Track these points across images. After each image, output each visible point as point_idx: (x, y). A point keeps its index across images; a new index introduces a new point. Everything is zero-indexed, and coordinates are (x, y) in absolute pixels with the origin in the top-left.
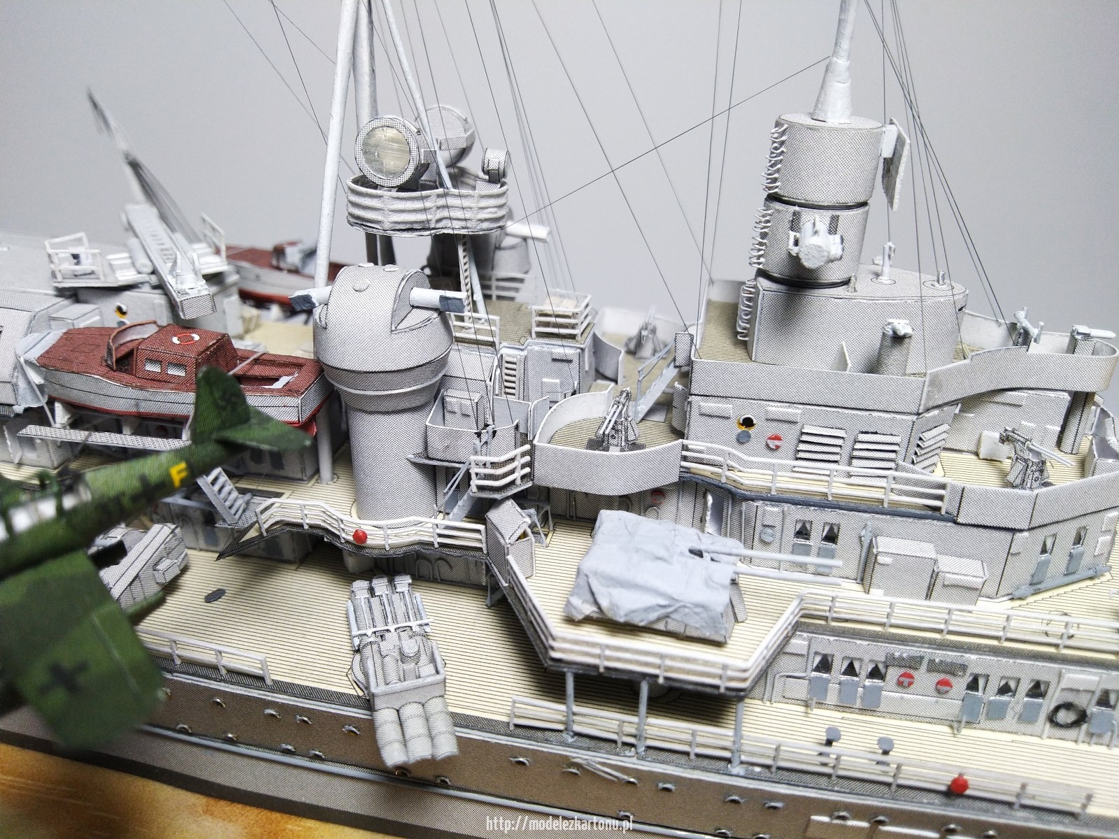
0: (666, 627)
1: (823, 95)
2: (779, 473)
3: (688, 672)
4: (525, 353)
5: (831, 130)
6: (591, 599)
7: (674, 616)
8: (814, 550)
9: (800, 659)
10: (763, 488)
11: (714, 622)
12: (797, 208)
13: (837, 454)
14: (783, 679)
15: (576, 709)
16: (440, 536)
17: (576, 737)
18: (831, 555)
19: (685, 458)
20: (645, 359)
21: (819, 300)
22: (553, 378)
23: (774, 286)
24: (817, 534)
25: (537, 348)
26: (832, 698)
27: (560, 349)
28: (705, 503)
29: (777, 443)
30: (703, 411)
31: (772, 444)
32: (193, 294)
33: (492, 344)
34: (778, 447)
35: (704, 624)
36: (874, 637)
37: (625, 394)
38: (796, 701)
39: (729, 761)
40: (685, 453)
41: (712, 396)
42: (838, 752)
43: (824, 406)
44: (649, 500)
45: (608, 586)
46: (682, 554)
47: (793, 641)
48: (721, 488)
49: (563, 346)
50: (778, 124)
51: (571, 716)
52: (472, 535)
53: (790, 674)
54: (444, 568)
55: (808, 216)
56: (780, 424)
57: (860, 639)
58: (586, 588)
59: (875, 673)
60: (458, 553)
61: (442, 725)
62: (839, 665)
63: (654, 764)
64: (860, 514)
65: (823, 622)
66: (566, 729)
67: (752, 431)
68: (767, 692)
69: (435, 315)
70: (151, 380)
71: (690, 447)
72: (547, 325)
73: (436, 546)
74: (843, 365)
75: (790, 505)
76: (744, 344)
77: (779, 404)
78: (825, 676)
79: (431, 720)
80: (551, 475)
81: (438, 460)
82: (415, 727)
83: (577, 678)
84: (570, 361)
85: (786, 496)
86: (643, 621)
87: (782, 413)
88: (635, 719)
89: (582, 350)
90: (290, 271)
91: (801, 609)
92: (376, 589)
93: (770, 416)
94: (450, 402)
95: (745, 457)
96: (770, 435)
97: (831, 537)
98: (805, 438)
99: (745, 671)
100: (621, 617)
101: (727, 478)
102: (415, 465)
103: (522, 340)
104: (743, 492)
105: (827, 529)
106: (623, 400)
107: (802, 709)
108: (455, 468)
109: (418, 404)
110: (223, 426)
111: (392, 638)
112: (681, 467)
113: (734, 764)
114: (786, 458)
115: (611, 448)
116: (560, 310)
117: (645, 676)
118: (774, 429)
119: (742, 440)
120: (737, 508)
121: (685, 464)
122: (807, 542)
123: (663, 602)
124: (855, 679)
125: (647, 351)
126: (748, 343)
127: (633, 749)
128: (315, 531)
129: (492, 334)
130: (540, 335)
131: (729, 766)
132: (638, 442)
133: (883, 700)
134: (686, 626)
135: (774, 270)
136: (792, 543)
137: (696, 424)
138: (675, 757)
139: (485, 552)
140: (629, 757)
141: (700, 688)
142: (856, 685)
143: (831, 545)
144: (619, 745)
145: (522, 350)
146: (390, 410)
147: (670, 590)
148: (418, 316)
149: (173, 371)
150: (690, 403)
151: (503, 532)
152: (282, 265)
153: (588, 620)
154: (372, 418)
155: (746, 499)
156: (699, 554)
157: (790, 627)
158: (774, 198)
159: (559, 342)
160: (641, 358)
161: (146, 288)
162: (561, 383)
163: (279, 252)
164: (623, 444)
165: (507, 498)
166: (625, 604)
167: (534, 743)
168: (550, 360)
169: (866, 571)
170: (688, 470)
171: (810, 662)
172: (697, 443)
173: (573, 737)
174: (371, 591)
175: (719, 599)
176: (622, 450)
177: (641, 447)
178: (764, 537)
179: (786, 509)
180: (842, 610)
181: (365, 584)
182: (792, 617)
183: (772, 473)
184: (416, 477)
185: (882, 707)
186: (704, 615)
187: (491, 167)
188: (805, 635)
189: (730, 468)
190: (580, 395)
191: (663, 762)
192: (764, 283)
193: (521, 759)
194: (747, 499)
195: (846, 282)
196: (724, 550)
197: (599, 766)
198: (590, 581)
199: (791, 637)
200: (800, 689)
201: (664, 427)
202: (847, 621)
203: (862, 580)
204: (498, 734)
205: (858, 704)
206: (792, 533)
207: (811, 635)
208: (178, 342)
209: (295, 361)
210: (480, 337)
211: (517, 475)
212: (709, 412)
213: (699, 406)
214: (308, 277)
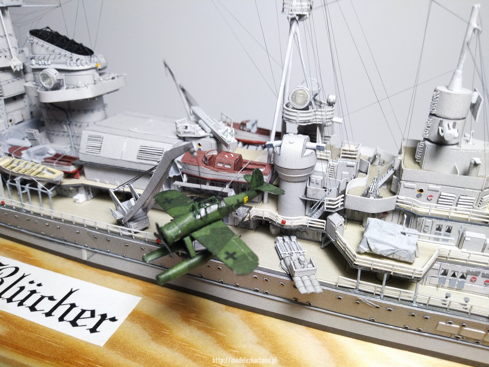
0: (393, 257)
1: (452, 82)
2: (432, 208)
3: (402, 271)
4: (337, 163)
5: (455, 94)
6: (367, 246)
7: (397, 253)
8: (443, 235)
9: (437, 271)
10: (426, 213)
11: (410, 256)
12: (441, 119)
13: (452, 202)
14: (430, 277)
15: (361, 282)
16: (310, 223)
17: (359, 291)
18: (449, 236)
19: (397, 202)
20: (376, 165)
21: (447, 150)
22: (346, 172)
23: (432, 144)
24: (444, 229)
25: (341, 162)
26: (447, 285)
27: (350, 162)
28: (403, 217)
29: (431, 198)
30: (405, 186)
31: (429, 198)
32: (232, 141)
33: (327, 160)
34: (431, 199)
35: (407, 257)
36: (463, 264)
37: (376, 179)
38: (433, 285)
39: (412, 302)
40: (398, 200)
41: (409, 181)
42: (450, 300)
43: (449, 186)
44: (382, 215)
45: (374, 242)
46: (398, 233)
47: (435, 264)
48: (410, 212)
49: (352, 161)
50: (435, 91)
51: (358, 284)
52: (321, 224)
53: (433, 275)
54: (305, 234)
55: (445, 122)
56: (433, 192)
57: (458, 265)
58: (366, 243)
59: (463, 277)
60: (315, 229)
61: (316, 283)
62: (450, 273)
63: (386, 301)
64: (460, 223)
65: (445, 259)
66: (356, 288)
67: (422, 193)
68: (424, 281)
69: (314, 151)
70: (219, 169)
71: (399, 198)
72: (346, 154)
73: (308, 226)
74: (457, 173)
75: (435, 219)
76: (418, 163)
77: (433, 185)
78: (445, 277)
79: (313, 281)
80: (350, 205)
81: (310, 198)
82: (308, 283)
83: (362, 271)
84: (353, 167)
85: (434, 216)
86: (386, 254)
87: (434, 188)
88: (381, 286)
89: (358, 163)
90: (248, 131)
91: (439, 254)
92: (285, 240)
93: (429, 189)
94: (313, 179)
95: (420, 202)
96: (429, 195)
97: (449, 231)
98: (441, 197)
99: (421, 272)
100: (378, 253)
102: (302, 200)
103: (337, 159)
104: (419, 214)
105: (447, 228)
106: (375, 181)
107: (436, 288)
108: (316, 201)
109: (304, 180)
110: (257, 186)
111: (294, 255)
112: (396, 205)
113: (414, 303)
114: (434, 203)
115: (370, 197)
116: (351, 149)
117: (386, 272)
118: (430, 193)
119: (418, 196)
120: (415, 220)
121: (397, 204)
122: (440, 232)
123: (393, 248)
124: (455, 278)
125: (377, 163)
126: (420, 164)
127: (379, 296)
128: (266, 219)
129: (327, 157)
130: (343, 157)
131: (412, 303)
132: (380, 195)
133: (465, 286)
134: (400, 257)
135: (432, 139)
136: (435, 232)
137: (402, 190)
138: (393, 299)
139: (325, 229)
140: (378, 298)
141: (405, 277)
142: (456, 280)
143: (448, 233)
144: (374, 294)
145: (337, 162)
146: (296, 181)
147: (395, 245)
148: (308, 152)
149: (227, 166)
150: (401, 183)
151: (335, 223)
152: (244, 129)
153: (366, 253)
154: (290, 183)
155: (419, 216)
156: (404, 234)
157: (435, 260)
158: (431, 115)
159: (351, 160)
160: (374, 165)
161: (208, 138)
162: (349, 174)
163: (243, 124)
164: (375, 196)
165: (335, 212)
166: (380, 248)
167: (345, 292)
168: (346, 166)
169: (461, 242)
170: (398, 206)
171: (440, 272)
172: (402, 197)
173: (358, 291)
174: (283, 240)
175: (412, 249)
176: (375, 198)
177: (381, 197)
178: (425, 230)
179: (434, 220)
180: (452, 255)
181: (281, 238)
182: (436, 256)
183: (429, 208)
184: (301, 204)
185: (465, 288)
186: (407, 254)
187: (330, 101)
188: (439, 263)
189: (414, 206)
190: (357, 178)
191: (389, 301)
192: (427, 143)
193: (340, 297)
195: (457, 144)
196: (413, 233)
197: (367, 301)
198: (368, 240)
199: (435, 263)
200: (436, 281)
201: (387, 191)
202: (453, 258)
203: (458, 246)
204: (332, 288)
205: (456, 287)
206: (435, 229)
207: (441, 263)
208: (227, 157)
209: (262, 164)
210: (322, 158)
211: (339, 205)
212: (407, 186)
213: (404, 184)
214: (253, 133)
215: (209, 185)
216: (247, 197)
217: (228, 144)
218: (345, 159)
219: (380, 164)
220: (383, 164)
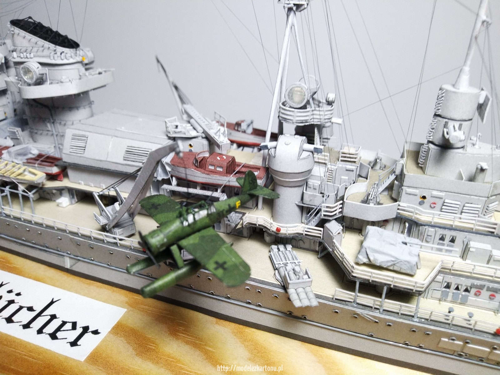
0: (393, 268)
1: (458, 80)
2: (435, 217)
3: (403, 284)
4: (336, 167)
5: (462, 93)
6: (366, 256)
7: (397, 265)
8: (446, 245)
9: (439, 283)
10: (429, 221)
11: (411, 268)
12: (447, 120)
13: (457, 210)
14: (432, 290)
15: (359, 294)
16: (306, 231)
17: (357, 305)
18: (452, 246)
19: (398, 209)
20: (377, 170)
21: (452, 153)
22: (345, 176)
23: (436, 148)
24: (447, 239)
25: (340, 165)
26: (450, 298)
27: (349, 166)
28: (405, 226)
29: (434, 205)
30: (407, 192)
31: (432, 206)
32: (225, 142)
33: (325, 164)
34: (434, 207)
36: (467, 277)
37: (376, 185)
38: (436, 299)
39: (413, 317)
40: (399, 207)
41: (411, 187)
42: (453, 315)
43: (453, 193)
44: (382, 224)
45: (373, 252)
46: (399, 243)
47: (438, 277)
48: (412, 221)
50: (440, 89)
51: (356, 296)
52: (317, 232)
53: (435, 289)
54: (301, 243)
55: (451, 124)
56: (436, 199)
57: (462, 277)
58: (365, 253)
59: (466, 290)
60: (312, 238)
61: (312, 296)
62: (453, 286)
63: (386, 316)
64: (464, 233)
65: (448, 271)
66: (354, 302)
67: (425, 200)
68: (426, 295)
69: (311, 154)
70: (211, 172)
71: (401, 205)
72: (345, 157)
73: (304, 235)
74: (462, 179)
76: (422, 168)
77: (437, 191)
78: (448, 290)
79: (308, 293)
80: (349, 212)
81: (307, 204)
82: (303, 295)
83: (360, 284)
84: (353, 171)
85: (437, 225)
86: (386, 265)
87: (438, 195)
88: (380, 300)
89: (358, 167)
90: (242, 132)
91: (442, 266)
92: (280, 249)
93: (433, 195)
94: (310, 184)
95: (423, 210)
96: (432, 202)
97: (453, 241)
98: (445, 204)
99: (423, 284)
100: (378, 264)
101: (415, 217)
102: (298, 206)
103: (336, 162)
104: (421, 223)
105: (451, 238)
107: (438, 302)
108: (313, 208)
109: (301, 185)
110: (251, 189)
111: (289, 265)
112: (397, 212)
113: (415, 318)
114: (437, 211)
115: (370, 204)
116: (351, 152)
117: (386, 284)
118: (434, 200)
119: (421, 203)
120: (418, 229)
121: (399, 211)
122: (443, 242)
123: (393, 259)
124: (459, 292)
125: (377, 167)
127: (378, 310)
128: (260, 227)
129: (325, 160)
130: (342, 161)
132: (380, 202)
133: (468, 300)
134: (401, 268)
135: (436, 141)
136: (438, 242)
137: (404, 196)
138: (393, 314)
139: (322, 238)
140: (377, 312)
141: (406, 290)
142: (459, 294)
143: (452, 244)
144: (373, 308)
147: (396, 255)
148: (305, 154)
149: (218, 169)
150: (402, 189)
151: (332, 231)
152: (239, 129)
153: (364, 264)
156: (406, 244)
157: (437, 272)
158: (436, 115)
159: (350, 164)
160: (375, 170)
161: (200, 138)
162: (348, 179)
163: (238, 124)
164: (375, 202)
165: (333, 220)
166: (379, 259)
167: (342, 305)
168: (345, 170)
169: (465, 253)
170: (399, 213)
171: (443, 284)
172: (404, 203)
174: (278, 249)
175: (414, 260)
176: (375, 205)
177: (382, 204)
178: (427, 239)
179: (437, 229)
180: (456, 267)
181: (276, 247)
182: (439, 268)
183: (432, 216)
184: (297, 211)
185: (468, 303)
186: (408, 265)
187: (329, 100)
188: (442, 275)
189: (416, 214)
190: (357, 183)
191: (389, 315)
192: (431, 146)
193: (337, 311)
194: (422, 225)
195: (463, 147)
197: (366, 315)
198: (367, 250)
200: (438, 294)
201: (388, 197)
202: (457, 271)
203: (463, 257)
204: (329, 301)
205: (459, 301)
206: (438, 239)
207: (444, 275)
208: (219, 159)
209: (256, 167)
210: (320, 161)
211: (337, 212)
212: (409, 193)
213: (406, 191)
214: (248, 134)
215: (200, 189)
216: (239, 202)
217: (220, 145)
218: (344, 163)
219: (381, 168)
220: (384, 169)
